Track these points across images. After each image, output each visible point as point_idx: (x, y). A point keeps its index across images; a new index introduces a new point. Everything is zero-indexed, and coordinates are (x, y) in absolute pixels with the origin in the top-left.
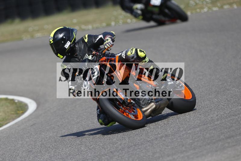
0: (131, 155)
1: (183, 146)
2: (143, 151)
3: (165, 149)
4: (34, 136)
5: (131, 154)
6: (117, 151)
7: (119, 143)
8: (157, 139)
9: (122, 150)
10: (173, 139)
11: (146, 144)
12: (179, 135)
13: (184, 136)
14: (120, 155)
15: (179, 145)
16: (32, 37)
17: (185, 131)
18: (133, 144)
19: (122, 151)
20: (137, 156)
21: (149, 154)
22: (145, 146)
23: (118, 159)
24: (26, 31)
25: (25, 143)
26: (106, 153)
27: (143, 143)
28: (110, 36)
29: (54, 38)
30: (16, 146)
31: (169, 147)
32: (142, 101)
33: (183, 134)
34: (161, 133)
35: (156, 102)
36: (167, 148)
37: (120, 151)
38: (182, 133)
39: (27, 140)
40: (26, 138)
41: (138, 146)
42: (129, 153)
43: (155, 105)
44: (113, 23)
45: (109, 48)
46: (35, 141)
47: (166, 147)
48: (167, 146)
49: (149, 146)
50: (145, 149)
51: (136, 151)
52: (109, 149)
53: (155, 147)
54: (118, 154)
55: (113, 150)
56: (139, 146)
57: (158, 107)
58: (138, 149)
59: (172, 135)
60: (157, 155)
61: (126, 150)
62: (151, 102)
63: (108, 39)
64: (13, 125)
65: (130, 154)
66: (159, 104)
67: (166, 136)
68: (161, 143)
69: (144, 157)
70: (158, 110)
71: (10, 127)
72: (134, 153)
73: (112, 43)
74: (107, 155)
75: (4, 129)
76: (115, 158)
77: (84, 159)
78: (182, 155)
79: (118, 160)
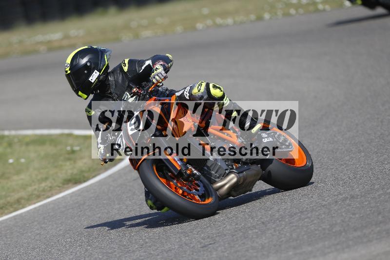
0: (295, 228)
1: (379, 214)
2: (315, 222)
3: (351, 218)
4: (139, 196)
5: (296, 226)
6: (273, 221)
7: (276, 208)
8: (336, 202)
9: (280, 219)
10: (363, 203)
11: (319, 210)
12: (373, 197)
13: (381, 198)
14: (277, 228)
15: (372, 211)
16: (137, 36)
17: (382, 189)
18: (299, 210)
19: (280, 221)
20: (305, 229)
21: (324, 227)
22: (317, 214)
23: (275, 234)
24: (127, 27)
25: (124, 207)
26: (254, 224)
27: (314, 208)
28: (162, 63)
29: (73, 65)
30: (109, 212)
31: (357, 216)
32: (215, 170)
33: (379, 195)
34: (345, 193)
35: (238, 173)
36: (353, 217)
37: (278, 221)
38: (378, 193)
39: (128, 202)
40: (127, 200)
41: (306, 213)
42: (291, 225)
43: (237, 177)
44: (267, 16)
45: (160, 83)
46: (140, 205)
47: (351, 216)
48: (354, 214)
49: (324, 213)
50: (318, 218)
51: (303, 222)
52: (259, 217)
53: (333, 215)
54: (274, 226)
55: (265, 219)
56: (308, 213)
57: (242, 180)
58: (306, 218)
59: (361, 197)
60: (337, 228)
61: (287, 220)
62: (230, 173)
63: (159, 68)
64: (105, 179)
65: (293, 226)
66: (244, 176)
67: (352, 198)
68: (344, 209)
69: (317, 232)
70: (244, 185)
71: (100, 182)
72: (300, 225)
73: (165, 75)
74: (257, 227)
75: (91, 185)
76: (269, 232)
77: (220, 234)
78: (378, 229)
79: (273, 235)
